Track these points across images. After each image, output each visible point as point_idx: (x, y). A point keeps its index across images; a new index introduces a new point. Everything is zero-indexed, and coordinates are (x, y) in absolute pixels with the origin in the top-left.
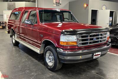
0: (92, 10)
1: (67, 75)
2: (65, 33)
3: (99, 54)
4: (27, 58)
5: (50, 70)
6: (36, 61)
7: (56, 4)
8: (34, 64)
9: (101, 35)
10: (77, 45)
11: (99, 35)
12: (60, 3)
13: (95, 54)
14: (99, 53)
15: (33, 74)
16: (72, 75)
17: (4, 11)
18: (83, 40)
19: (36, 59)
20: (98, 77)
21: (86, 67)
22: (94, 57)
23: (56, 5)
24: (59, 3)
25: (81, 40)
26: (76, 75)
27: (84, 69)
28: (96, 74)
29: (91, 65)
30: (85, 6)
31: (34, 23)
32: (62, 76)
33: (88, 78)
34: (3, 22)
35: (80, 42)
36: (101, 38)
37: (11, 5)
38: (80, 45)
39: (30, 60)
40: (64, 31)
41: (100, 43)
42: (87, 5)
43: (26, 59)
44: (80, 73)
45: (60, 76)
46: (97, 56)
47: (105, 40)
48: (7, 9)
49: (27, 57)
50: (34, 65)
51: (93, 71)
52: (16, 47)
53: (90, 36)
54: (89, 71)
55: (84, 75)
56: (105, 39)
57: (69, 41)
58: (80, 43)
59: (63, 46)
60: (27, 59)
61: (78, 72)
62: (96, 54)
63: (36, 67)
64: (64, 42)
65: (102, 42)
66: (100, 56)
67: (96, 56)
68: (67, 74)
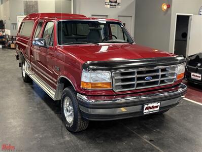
0: (178, 16)
1: (96, 141)
2: (91, 67)
3: (157, 107)
4: (39, 106)
5: (69, 131)
6: (52, 112)
7: (110, 3)
8: (46, 118)
9: (163, 70)
10: (112, 89)
11: (159, 70)
12: (118, 2)
13: (146, 106)
14: (155, 104)
15: (37, 135)
16: (104, 140)
17: (18, 17)
18: (123, 80)
19: (53, 110)
20: (149, 147)
21: (136, 127)
22: (144, 111)
23: (111, 5)
24: (116, 2)
25: (120, 80)
26: (112, 141)
27: (132, 131)
28: (149, 142)
29: (146, 124)
30: (165, 7)
31: (49, 45)
32: (85, 142)
33: (130, 149)
34: (12, 37)
35: (116, 84)
36: (163, 76)
37: (30, 6)
38: (118, 89)
39: (42, 110)
40: (88, 62)
41: (161, 85)
42: (169, 7)
43: (35, 108)
44: (120, 139)
45: (82, 143)
46: (153, 110)
47: (171, 80)
48: (23, 14)
49: (40, 103)
50: (46, 120)
51: (145, 136)
52: (27, 84)
53: (139, 73)
54: (139, 135)
55: (126, 142)
56: (173, 77)
57: (97, 80)
58: (116, 86)
59: (86, 91)
60: (38, 108)
61: (117, 136)
62: (149, 106)
63: (47, 125)
64: (87, 83)
65: (166, 83)
66: (158, 109)
67: (150, 110)
68: (97, 139)
